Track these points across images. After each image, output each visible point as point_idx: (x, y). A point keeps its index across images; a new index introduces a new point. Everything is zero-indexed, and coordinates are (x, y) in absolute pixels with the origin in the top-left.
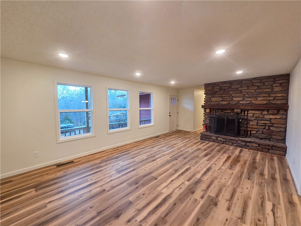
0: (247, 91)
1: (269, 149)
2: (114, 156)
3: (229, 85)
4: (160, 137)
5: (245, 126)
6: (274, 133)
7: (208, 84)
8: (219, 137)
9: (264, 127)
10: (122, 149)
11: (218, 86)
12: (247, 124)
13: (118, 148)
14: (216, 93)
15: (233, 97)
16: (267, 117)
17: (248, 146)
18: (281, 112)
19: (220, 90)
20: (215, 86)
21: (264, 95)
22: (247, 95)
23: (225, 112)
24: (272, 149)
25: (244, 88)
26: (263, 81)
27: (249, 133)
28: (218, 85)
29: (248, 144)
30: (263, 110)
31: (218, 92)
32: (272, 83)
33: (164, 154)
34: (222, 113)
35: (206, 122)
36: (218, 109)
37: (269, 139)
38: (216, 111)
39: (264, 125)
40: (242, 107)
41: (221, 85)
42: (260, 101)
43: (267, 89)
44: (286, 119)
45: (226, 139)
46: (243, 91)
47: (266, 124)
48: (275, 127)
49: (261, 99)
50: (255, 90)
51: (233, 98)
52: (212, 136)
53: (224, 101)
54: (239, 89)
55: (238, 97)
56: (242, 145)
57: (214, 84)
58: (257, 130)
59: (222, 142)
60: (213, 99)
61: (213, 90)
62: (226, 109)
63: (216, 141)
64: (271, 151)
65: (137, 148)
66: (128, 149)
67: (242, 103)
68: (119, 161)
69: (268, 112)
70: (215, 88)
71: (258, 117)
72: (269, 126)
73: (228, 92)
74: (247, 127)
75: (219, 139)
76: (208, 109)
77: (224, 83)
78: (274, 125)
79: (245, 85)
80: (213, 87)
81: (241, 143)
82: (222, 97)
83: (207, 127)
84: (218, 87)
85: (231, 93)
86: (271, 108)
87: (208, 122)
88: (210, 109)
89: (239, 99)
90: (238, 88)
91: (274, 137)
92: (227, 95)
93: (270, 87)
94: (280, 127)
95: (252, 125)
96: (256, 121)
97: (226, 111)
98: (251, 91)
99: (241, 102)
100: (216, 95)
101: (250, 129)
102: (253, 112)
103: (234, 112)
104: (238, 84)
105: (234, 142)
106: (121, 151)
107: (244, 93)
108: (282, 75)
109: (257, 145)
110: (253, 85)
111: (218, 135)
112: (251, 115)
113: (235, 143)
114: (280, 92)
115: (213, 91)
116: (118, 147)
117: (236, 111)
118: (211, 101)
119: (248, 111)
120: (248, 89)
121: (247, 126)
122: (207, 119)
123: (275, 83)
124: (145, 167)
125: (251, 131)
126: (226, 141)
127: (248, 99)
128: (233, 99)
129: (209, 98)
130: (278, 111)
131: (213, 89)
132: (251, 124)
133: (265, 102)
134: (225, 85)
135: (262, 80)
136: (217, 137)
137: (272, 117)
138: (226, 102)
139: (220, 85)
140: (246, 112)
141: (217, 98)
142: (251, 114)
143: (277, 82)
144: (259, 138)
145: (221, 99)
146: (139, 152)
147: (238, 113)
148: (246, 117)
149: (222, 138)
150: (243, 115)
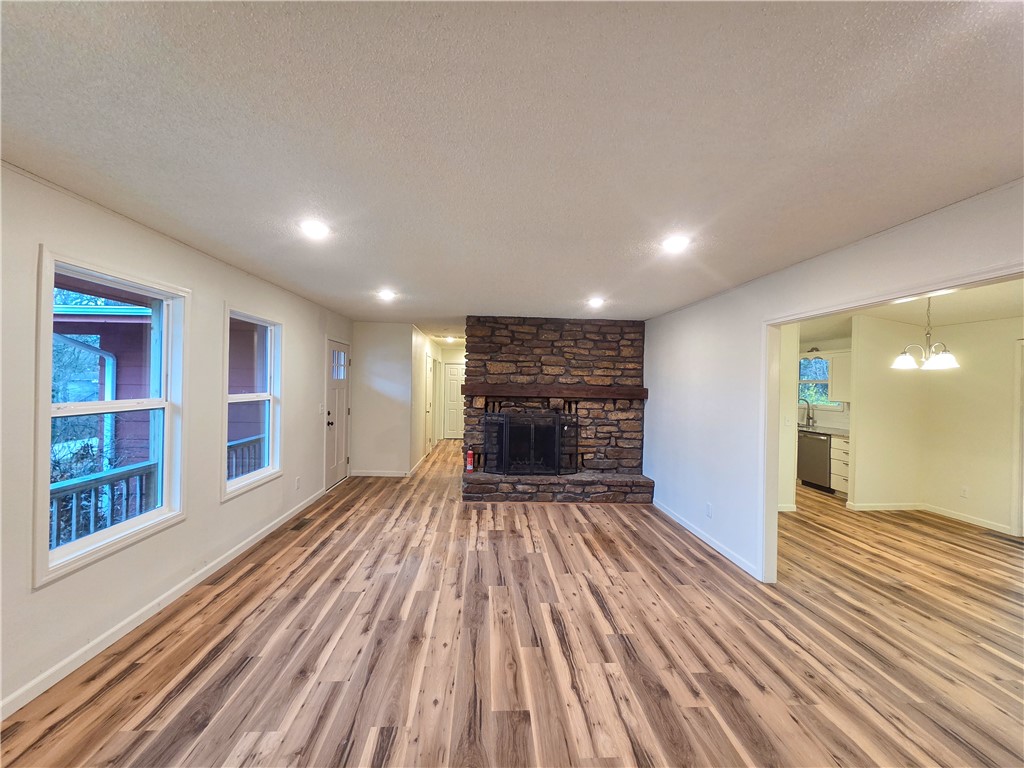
0: (575, 350)
1: (626, 493)
2: (159, 727)
3: (534, 330)
4: (311, 520)
5: (573, 442)
6: (625, 454)
7: (478, 319)
8: (519, 482)
9: (607, 441)
10: (158, 649)
11: (507, 328)
12: (577, 435)
13: (120, 655)
14: (501, 348)
15: (542, 365)
16: (613, 416)
17: (588, 495)
18: (636, 405)
19: (512, 342)
20: (499, 329)
21: (605, 364)
22: (573, 361)
23: (525, 407)
24: (632, 492)
25: (566, 343)
26: (604, 330)
27: (580, 459)
28: (507, 326)
29: (588, 489)
30: (604, 401)
31: (506, 345)
32: (618, 337)
33: (418, 594)
34: (519, 409)
35: (472, 438)
36: (508, 398)
37: (616, 469)
38: (502, 404)
39: (608, 435)
40: (566, 393)
41: (514, 328)
42: (598, 378)
43: (611, 349)
44: (642, 419)
45: (538, 486)
46: (566, 349)
47: (611, 433)
48: (626, 439)
49: (599, 372)
50: (589, 350)
51: (544, 367)
52: (501, 482)
53: (521, 374)
54: (556, 344)
55: (556, 365)
56: (575, 494)
57: (495, 320)
58: (595, 449)
59: (527, 497)
60: (493, 367)
61: (494, 339)
62: (527, 399)
63: (513, 495)
64: (630, 497)
65: (260, 610)
66: (205, 636)
67: (564, 381)
68: (233, 736)
69: (615, 404)
70: (497, 333)
71: (597, 418)
72: (617, 438)
73: (532, 348)
74: (577, 446)
75: (520, 487)
76: (481, 396)
77: (522, 321)
78: (625, 435)
79: (570, 335)
80: (493, 330)
81: (573, 490)
82: (516, 362)
83: (477, 456)
84: (505, 333)
85: (538, 351)
86: (620, 394)
87: (478, 438)
88: (487, 397)
89: (556, 370)
90: (553, 341)
91: (624, 462)
92: (528, 359)
93: (615, 345)
94: (634, 439)
95: (587, 438)
96: (594, 428)
97: (528, 404)
98: (582, 352)
99: (561, 380)
100: (503, 357)
101: (581, 450)
102: (588, 405)
103: (548, 405)
104: (555, 331)
105: (556, 489)
106: (171, 667)
107: (567, 356)
108: (633, 322)
109: (606, 489)
110: (585, 338)
111: (516, 478)
112: (585, 412)
113: (560, 493)
114: (631, 360)
115: (491, 342)
116: (115, 655)
117: (553, 402)
118: (487, 372)
119: (577, 403)
120: (576, 346)
121: (577, 441)
122: (474, 429)
123: (623, 338)
124: (422, 691)
125: (583, 454)
126: (538, 491)
127: (575, 373)
128: (542, 371)
129: (481, 364)
130: (631, 401)
131: (493, 334)
132: (584, 436)
133: (608, 381)
134: (526, 329)
135: (601, 326)
136: (513, 484)
137: (621, 416)
138: (528, 378)
139: (510, 327)
140: (574, 406)
141: (504, 364)
142: (583, 409)
143: (626, 337)
144: (598, 469)
145: (512, 368)
146: (302, 627)
147: (556, 410)
148: (574, 420)
149: (527, 484)
150: (567, 412)
